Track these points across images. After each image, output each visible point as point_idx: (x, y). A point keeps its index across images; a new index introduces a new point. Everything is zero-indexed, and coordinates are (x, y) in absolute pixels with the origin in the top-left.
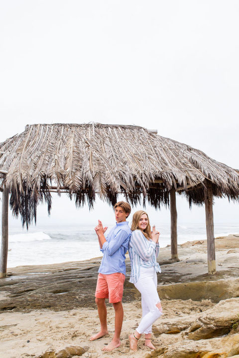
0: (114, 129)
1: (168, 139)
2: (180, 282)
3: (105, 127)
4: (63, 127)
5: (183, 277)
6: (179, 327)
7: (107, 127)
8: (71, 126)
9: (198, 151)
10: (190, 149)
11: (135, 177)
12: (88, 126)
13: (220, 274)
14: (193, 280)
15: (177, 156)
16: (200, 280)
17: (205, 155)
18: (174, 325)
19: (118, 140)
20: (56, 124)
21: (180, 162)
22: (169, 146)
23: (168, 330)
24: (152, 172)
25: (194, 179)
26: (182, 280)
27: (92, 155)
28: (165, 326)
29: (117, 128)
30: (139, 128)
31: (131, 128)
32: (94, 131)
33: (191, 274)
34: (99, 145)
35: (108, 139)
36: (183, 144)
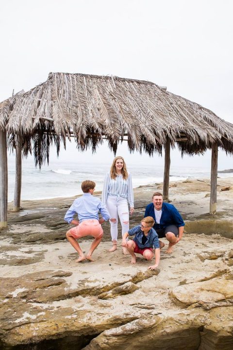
0: (131, 83)
1: (180, 97)
2: (187, 219)
3: (123, 81)
4: (84, 78)
5: (189, 216)
6: (217, 254)
7: (124, 80)
8: (92, 77)
9: (209, 111)
10: (201, 108)
11: (165, 132)
12: (107, 78)
13: (220, 215)
14: (198, 218)
15: (193, 114)
16: (205, 219)
17: (215, 115)
18: (212, 253)
19: (138, 95)
20: (77, 74)
21: (197, 119)
22: (182, 103)
23: (210, 257)
24: (177, 127)
25: (213, 136)
26: (189, 218)
27: (121, 108)
28: (206, 254)
29: (132, 82)
30: (152, 84)
31: (145, 83)
32: (114, 84)
33: (193, 213)
34: (124, 98)
35: (129, 93)
36: (194, 103)
